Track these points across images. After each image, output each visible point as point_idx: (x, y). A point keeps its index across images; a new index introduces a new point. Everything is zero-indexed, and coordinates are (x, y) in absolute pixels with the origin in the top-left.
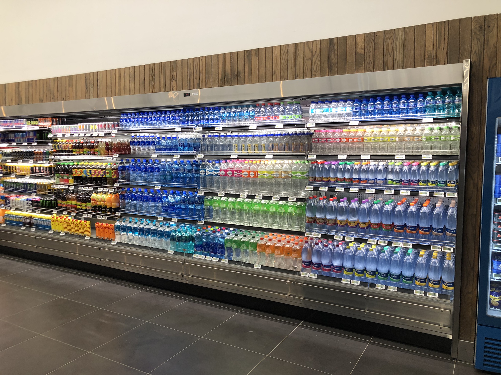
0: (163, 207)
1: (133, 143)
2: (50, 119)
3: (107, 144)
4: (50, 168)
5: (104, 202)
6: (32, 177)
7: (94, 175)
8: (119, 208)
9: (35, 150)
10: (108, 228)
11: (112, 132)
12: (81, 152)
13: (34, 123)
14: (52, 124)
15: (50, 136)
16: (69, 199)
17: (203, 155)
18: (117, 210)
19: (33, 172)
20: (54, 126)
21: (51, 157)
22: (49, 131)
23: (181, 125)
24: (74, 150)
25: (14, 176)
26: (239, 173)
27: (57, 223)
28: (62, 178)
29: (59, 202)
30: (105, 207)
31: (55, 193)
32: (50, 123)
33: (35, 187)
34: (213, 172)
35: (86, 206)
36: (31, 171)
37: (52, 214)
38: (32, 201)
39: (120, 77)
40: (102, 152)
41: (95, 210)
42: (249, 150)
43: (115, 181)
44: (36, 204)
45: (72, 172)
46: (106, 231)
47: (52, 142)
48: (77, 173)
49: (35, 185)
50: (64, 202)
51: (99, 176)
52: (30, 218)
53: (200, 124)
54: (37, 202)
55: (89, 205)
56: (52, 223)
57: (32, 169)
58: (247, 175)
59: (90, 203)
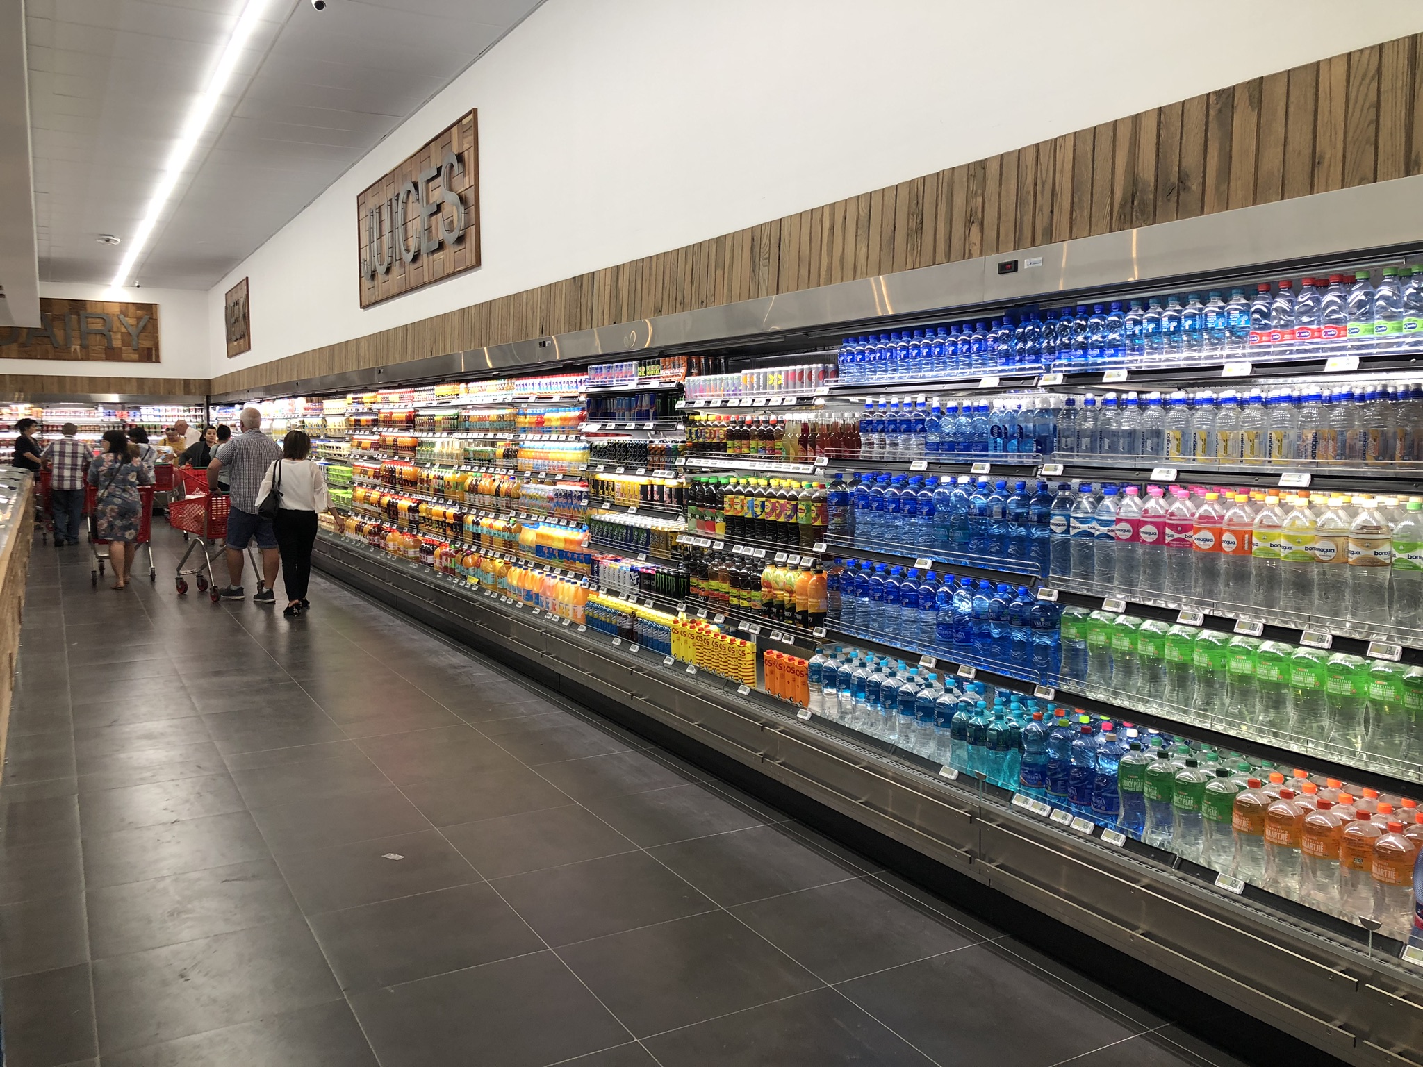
2: (682, 360)
3: (805, 427)
4: (679, 490)
5: (791, 592)
6: (640, 511)
7: (769, 514)
8: (825, 614)
9: (651, 442)
10: (793, 670)
11: (816, 394)
12: (745, 450)
13: (652, 370)
14: (689, 373)
15: (681, 404)
16: (714, 576)
17: (1060, 467)
18: (818, 619)
19: (645, 498)
20: (691, 378)
21: (681, 461)
22: (679, 391)
23: (1000, 368)
24: (729, 443)
25: (607, 505)
26: (1182, 536)
27: (683, 638)
28: (702, 517)
29: (693, 581)
30: (793, 609)
31: (686, 558)
32: (683, 370)
33: (648, 537)
34: (1094, 524)
35: (749, 600)
36: (640, 497)
37: (676, 613)
38: (640, 573)
39: (832, 228)
40: (792, 451)
41: (768, 613)
42: (1221, 452)
43: (818, 534)
44: (647, 582)
45: (722, 503)
46: (789, 676)
47: (687, 422)
48: (735, 507)
49: (648, 531)
50: (703, 584)
51: (781, 519)
52: (633, 616)
53: (1057, 362)
54: (649, 576)
55: (758, 597)
56: (674, 636)
57: (644, 487)
58: (1211, 544)
59: (757, 593)
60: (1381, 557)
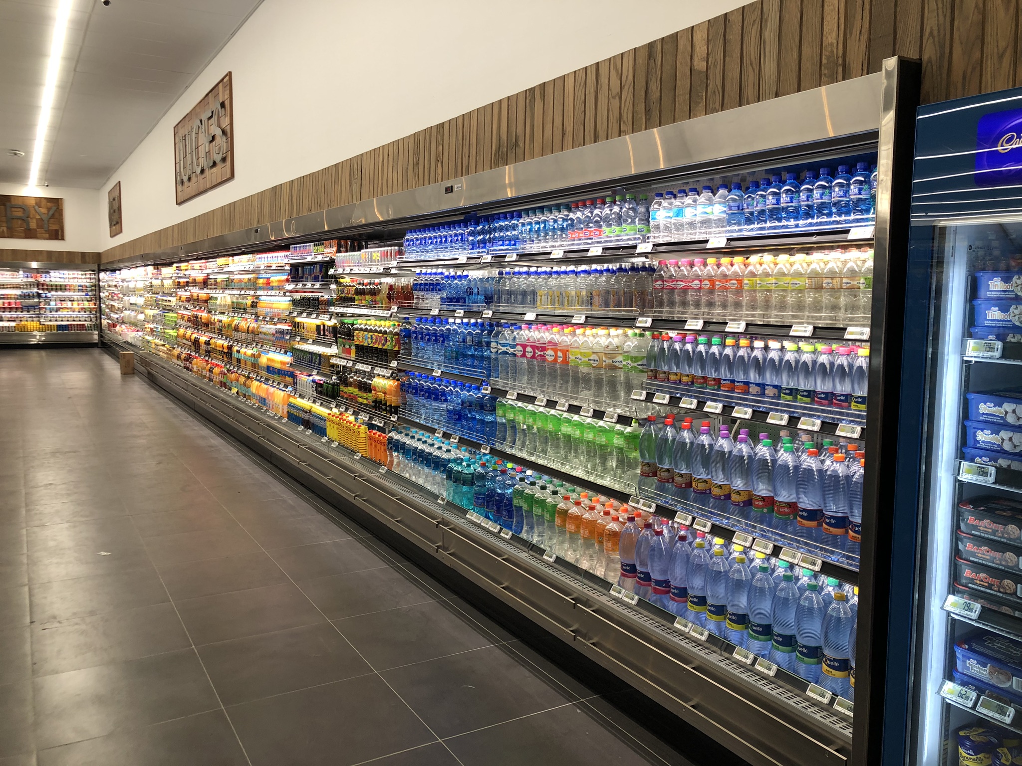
0: (448, 411)
1: (417, 286)
2: (334, 242)
3: (391, 288)
4: (334, 328)
5: (385, 393)
6: (315, 342)
7: (375, 343)
8: (399, 407)
9: (322, 296)
10: (380, 442)
11: (390, 266)
12: (364, 302)
13: (321, 248)
14: (339, 251)
15: (331, 271)
16: (351, 384)
17: (491, 313)
18: (394, 410)
19: (319, 333)
21: (332, 309)
22: (332, 263)
24: (357, 297)
25: (298, 339)
26: (542, 353)
27: (332, 425)
28: (344, 346)
29: (342, 387)
30: (385, 404)
31: (338, 373)
32: (335, 249)
33: (320, 359)
34: (508, 348)
35: (366, 399)
36: (316, 333)
37: (331, 409)
38: (317, 383)
40: (384, 303)
41: (375, 407)
42: (557, 304)
43: (395, 355)
44: (320, 389)
45: (353, 336)
46: (378, 446)
47: (337, 283)
48: (360, 339)
49: (320, 355)
50: (346, 390)
51: (380, 347)
52: (310, 412)
54: (320, 385)
55: (371, 396)
56: (328, 423)
57: (318, 327)
58: (553, 358)
59: (370, 395)
60: (617, 364)
